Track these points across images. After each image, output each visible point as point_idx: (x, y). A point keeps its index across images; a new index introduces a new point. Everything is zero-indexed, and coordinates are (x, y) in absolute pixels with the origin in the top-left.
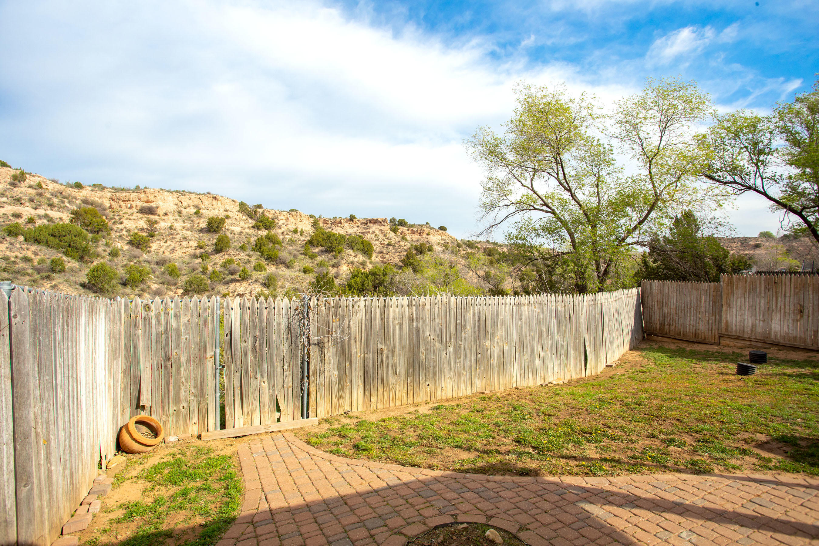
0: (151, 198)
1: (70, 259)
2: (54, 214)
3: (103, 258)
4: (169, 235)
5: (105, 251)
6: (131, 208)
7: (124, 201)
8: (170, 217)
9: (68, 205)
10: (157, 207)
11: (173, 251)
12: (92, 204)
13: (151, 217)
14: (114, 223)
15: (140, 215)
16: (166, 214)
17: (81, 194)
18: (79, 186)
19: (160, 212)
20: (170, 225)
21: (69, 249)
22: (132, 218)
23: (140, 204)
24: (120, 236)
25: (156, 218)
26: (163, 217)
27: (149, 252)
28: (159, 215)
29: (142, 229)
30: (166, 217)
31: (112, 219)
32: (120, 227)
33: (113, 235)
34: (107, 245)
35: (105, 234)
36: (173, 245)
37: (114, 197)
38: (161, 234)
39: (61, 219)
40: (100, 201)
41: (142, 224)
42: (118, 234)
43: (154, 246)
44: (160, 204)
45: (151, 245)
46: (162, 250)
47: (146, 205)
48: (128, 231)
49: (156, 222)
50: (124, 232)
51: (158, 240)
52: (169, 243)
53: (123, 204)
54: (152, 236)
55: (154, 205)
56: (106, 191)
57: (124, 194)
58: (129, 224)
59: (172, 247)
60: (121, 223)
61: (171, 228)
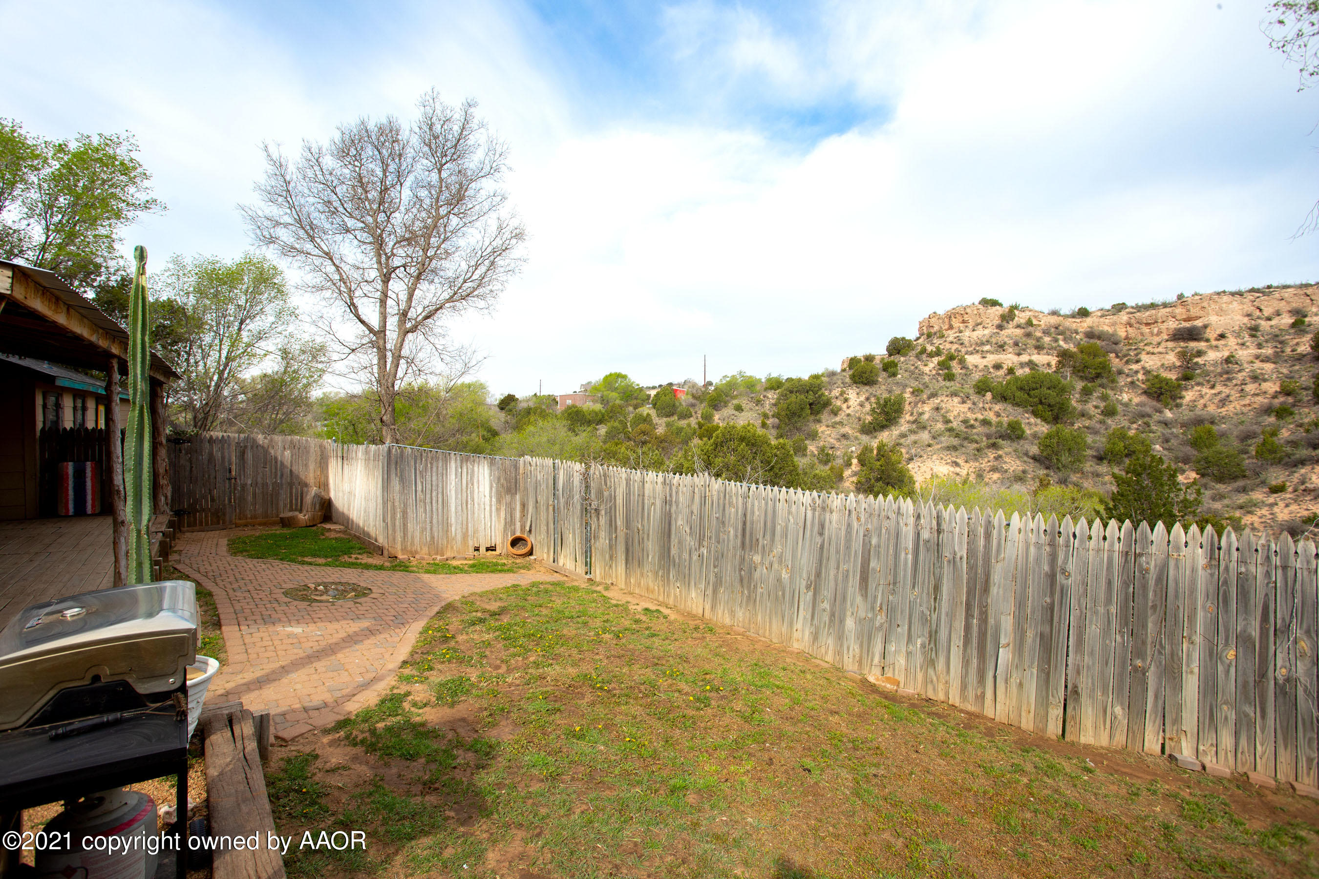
0: (1194, 312)
1: (1039, 421)
2: (1040, 359)
3: (1090, 418)
4: (1221, 375)
5: (1096, 407)
6: (1159, 333)
7: (1147, 324)
8: (1232, 341)
9: (1061, 343)
10: (1205, 327)
11: (1224, 402)
12: (1099, 338)
13: (1193, 345)
14: (1127, 362)
15: (1170, 344)
16: (1222, 336)
17: (1085, 325)
18: (1083, 313)
19: (1211, 334)
20: (1226, 354)
21: (1040, 407)
22: (1156, 350)
23: (1172, 325)
24: (1132, 383)
25: (1202, 345)
26: (1214, 343)
27: (1178, 406)
28: (1207, 340)
29: (1170, 368)
30: (1222, 342)
31: (1125, 356)
32: (1135, 367)
33: (1122, 381)
34: (1104, 398)
35: (1105, 381)
36: (1226, 391)
37: (1133, 321)
38: (1207, 374)
39: (1049, 365)
40: (1110, 330)
41: (1172, 358)
42: (1129, 380)
43: (1189, 396)
44: (1213, 319)
45: (1184, 393)
46: (1202, 401)
47: (1187, 325)
48: (1147, 372)
49: (1200, 353)
50: (1140, 376)
51: (1198, 384)
52: (1219, 388)
53: (1146, 330)
54: (1187, 378)
55: (1199, 323)
56: (1123, 313)
57: (1148, 313)
58: (1150, 362)
59: (1223, 395)
60: (1138, 361)
61: (1228, 360)
